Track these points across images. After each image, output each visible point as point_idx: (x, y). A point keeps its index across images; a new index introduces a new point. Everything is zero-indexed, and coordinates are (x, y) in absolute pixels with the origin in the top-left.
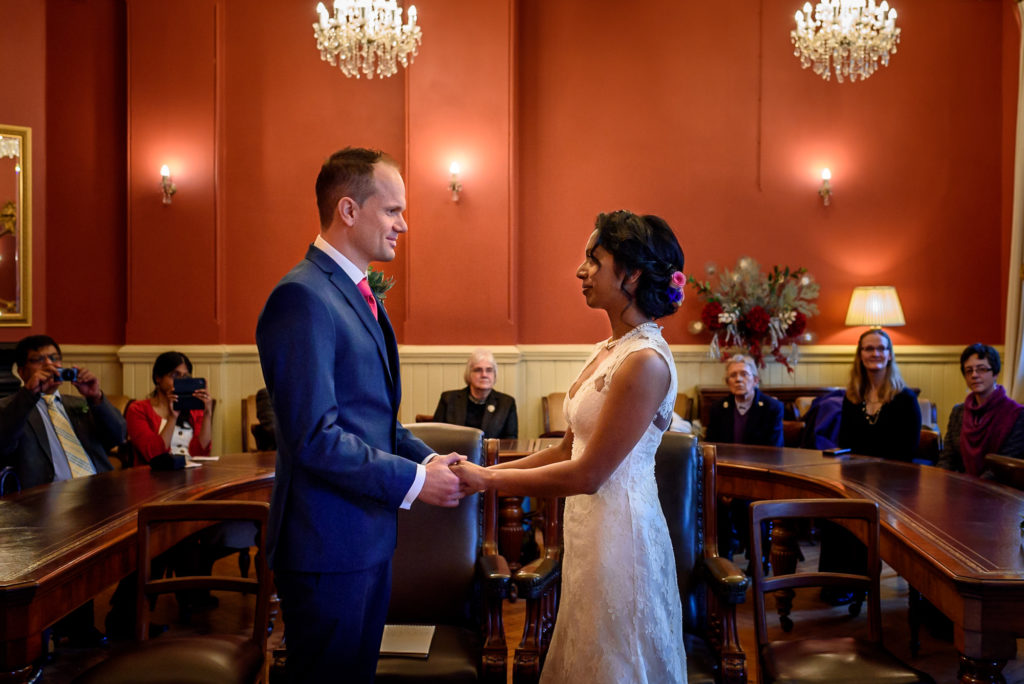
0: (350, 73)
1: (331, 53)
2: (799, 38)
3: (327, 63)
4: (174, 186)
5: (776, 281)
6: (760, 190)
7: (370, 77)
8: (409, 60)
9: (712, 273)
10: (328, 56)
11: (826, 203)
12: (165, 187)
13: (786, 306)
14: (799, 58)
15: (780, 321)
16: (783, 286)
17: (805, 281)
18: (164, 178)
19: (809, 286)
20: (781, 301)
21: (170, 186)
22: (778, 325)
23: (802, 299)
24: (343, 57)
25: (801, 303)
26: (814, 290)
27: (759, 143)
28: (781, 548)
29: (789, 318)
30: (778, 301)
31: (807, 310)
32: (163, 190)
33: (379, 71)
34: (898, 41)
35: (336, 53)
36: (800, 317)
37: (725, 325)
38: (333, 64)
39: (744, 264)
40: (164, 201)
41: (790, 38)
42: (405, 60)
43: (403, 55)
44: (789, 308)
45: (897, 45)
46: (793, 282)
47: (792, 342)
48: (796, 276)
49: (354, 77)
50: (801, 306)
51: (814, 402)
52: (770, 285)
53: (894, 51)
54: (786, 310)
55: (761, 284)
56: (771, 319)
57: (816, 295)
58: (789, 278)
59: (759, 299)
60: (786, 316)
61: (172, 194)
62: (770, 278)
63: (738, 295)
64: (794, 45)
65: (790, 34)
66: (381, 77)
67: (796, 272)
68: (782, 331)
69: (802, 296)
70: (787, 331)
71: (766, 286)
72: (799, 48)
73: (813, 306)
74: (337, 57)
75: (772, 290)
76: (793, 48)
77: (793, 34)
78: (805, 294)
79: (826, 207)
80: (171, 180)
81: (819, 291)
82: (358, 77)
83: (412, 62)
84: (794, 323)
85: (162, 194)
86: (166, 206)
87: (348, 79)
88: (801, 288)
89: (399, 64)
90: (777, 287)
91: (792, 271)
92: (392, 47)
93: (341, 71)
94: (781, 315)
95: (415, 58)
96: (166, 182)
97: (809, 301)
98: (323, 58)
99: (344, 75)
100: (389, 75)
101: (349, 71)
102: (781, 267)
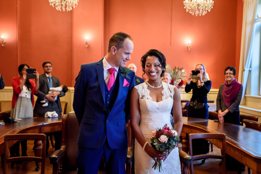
0: (58, 9)
1: (53, 3)
2: (186, 3)
3: (52, 6)
4: (5, 41)
5: (175, 71)
6: (171, 46)
7: (64, 10)
8: (75, 6)
10: (52, 4)
11: (189, 50)
12: (2, 41)
13: (178, 78)
14: (186, 9)
15: (177, 82)
16: (177, 72)
17: (183, 71)
18: (2, 39)
20: (177, 76)
21: (4, 41)
23: (182, 76)
24: (56, 4)
25: (182, 77)
26: (185, 74)
27: (171, 33)
28: (185, 145)
29: (179, 81)
30: (176, 76)
32: (2, 42)
33: (67, 9)
34: (213, 5)
35: (54, 3)
36: (182, 81)
38: (53, 7)
40: (2, 45)
41: (183, 3)
42: (74, 6)
43: (74, 4)
44: (179, 78)
45: (213, 6)
46: (180, 71)
47: (180, 88)
48: (181, 70)
49: (59, 10)
50: (182, 78)
51: (186, 104)
52: (174, 72)
53: (212, 8)
54: (178, 79)
55: (171, 72)
56: (174, 81)
57: (186, 75)
58: (179, 70)
60: (178, 80)
61: (4, 44)
62: (174, 70)
64: (184, 5)
65: (183, 2)
66: (67, 11)
67: (181, 69)
68: (177, 85)
69: (182, 75)
70: (179, 84)
71: (173, 72)
72: (186, 6)
73: (185, 78)
74: (55, 5)
75: (174, 73)
76: (184, 6)
77: (184, 2)
78: (183, 74)
79: (189, 51)
80: (4, 39)
81: (187, 74)
82: (61, 10)
83: (76, 7)
84: (180, 82)
85: (1, 43)
86: (3, 47)
87: (58, 11)
89: (72, 7)
90: (175, 72)
91: (180, 68)
92: (71, 2)
93: (56, 9)
94: (177, 80)
95: (77, 6)
96: (3, 40)
97: (184, 77)
98: (51, 5)
99: (57, 10)
100: (70, 10)
101: (58, 8)
102: (177, 67)
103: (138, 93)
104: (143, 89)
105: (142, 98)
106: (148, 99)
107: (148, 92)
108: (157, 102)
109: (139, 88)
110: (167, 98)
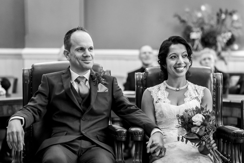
9: (188, 13)
16: (224, 20)
17: (235, 17)
19: (237, 21)
20: (223, 27)
22: (222, 39)
25: (233, 28)
26: (240, 23)
29: (227, 36)
31: (237, 33)
36: (233, 36)
37: (194, 40)
39: (203, 8)
44: (228, 31)
46: (229, 17)
47: (228, 49)
48: (231, 14)
50: (233, 30)
52: (217, 19)
55: (213, 18)
57: (241, 25)
58: (227, 15)
59: (212, 26)
63: (201, 24)
67: (231, 12)
71: (215, 19)
73: (239, 31)
75: (218, 22)
78: (235, 24)
81: (243, 24)
84: (229, 39)
88: (233, 21)
90: (221, 20)
91: (229, 12)
94: (223, 34)
102: (224, 10)
103: (152, 96)
104: (160, 91)
105: (156, 102)
106: (164, 102)
107: (166, 95)
108: (177, 105)
109: (153, 91)
110: (191, 100)
